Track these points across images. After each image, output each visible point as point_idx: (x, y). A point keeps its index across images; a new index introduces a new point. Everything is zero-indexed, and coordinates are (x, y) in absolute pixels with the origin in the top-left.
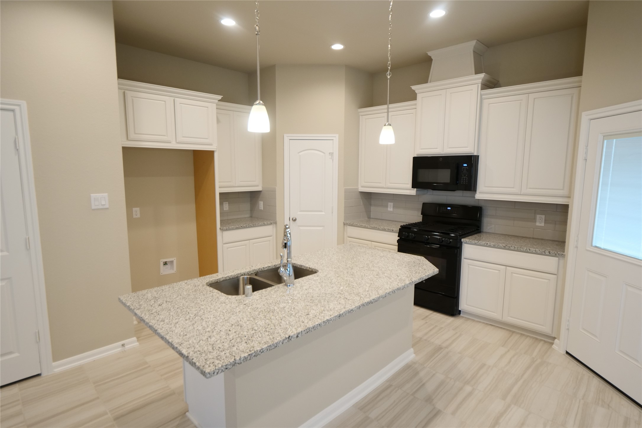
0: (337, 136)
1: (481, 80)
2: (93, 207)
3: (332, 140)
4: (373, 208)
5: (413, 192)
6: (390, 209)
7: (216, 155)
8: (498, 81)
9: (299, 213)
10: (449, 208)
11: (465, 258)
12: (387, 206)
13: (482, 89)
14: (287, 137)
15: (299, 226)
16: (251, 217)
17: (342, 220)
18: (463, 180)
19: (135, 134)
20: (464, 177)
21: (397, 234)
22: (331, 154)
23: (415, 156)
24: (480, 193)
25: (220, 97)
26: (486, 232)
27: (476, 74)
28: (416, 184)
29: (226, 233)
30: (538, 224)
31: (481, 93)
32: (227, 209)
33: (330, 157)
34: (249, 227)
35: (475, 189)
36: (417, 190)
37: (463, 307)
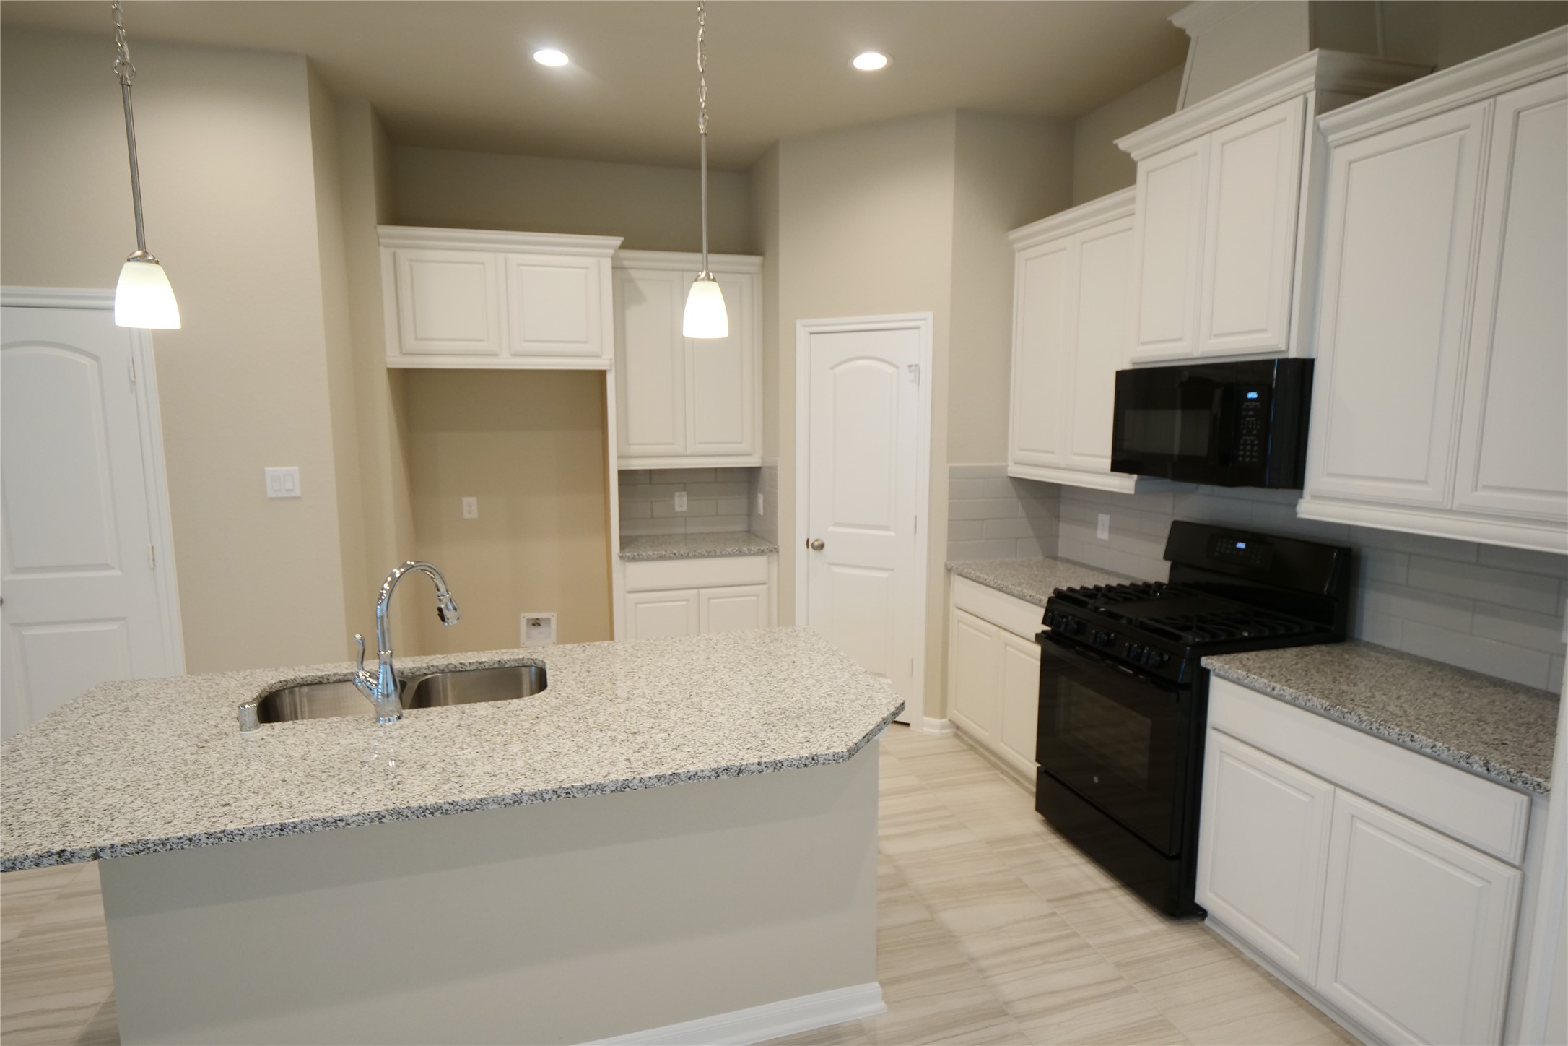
1: (1312, 79)
2: (271, 494)
3: (918, 328)
4: (1064, 528)
5: (1125, 483)
6: (1103, 534)
7: (611, 381)
9: (831, 529)
10: (1241, 545)
11: (1215, 729)
12: (1093, 525)
13: (1322, 109)
14: (805, 326)
15: (830, 564)
16: (749, 532)
17: (942, 558)
18: (1245, 450)
19: (417, 339)
20: (1249, 439)
21: (1041, 612)
22: (915, 368)
23: (1127, 366)
24: (1314, 497)
25: (618, 241)
26: (1368, 644)
28: (1122, 458)
29: (634, 567)
31: (1317, 128)
32: (685, 508)
33: (912, 375)
34: (695, 557)
35: (1294, 478)
36: (1140, 477)
37: (1205, 895)
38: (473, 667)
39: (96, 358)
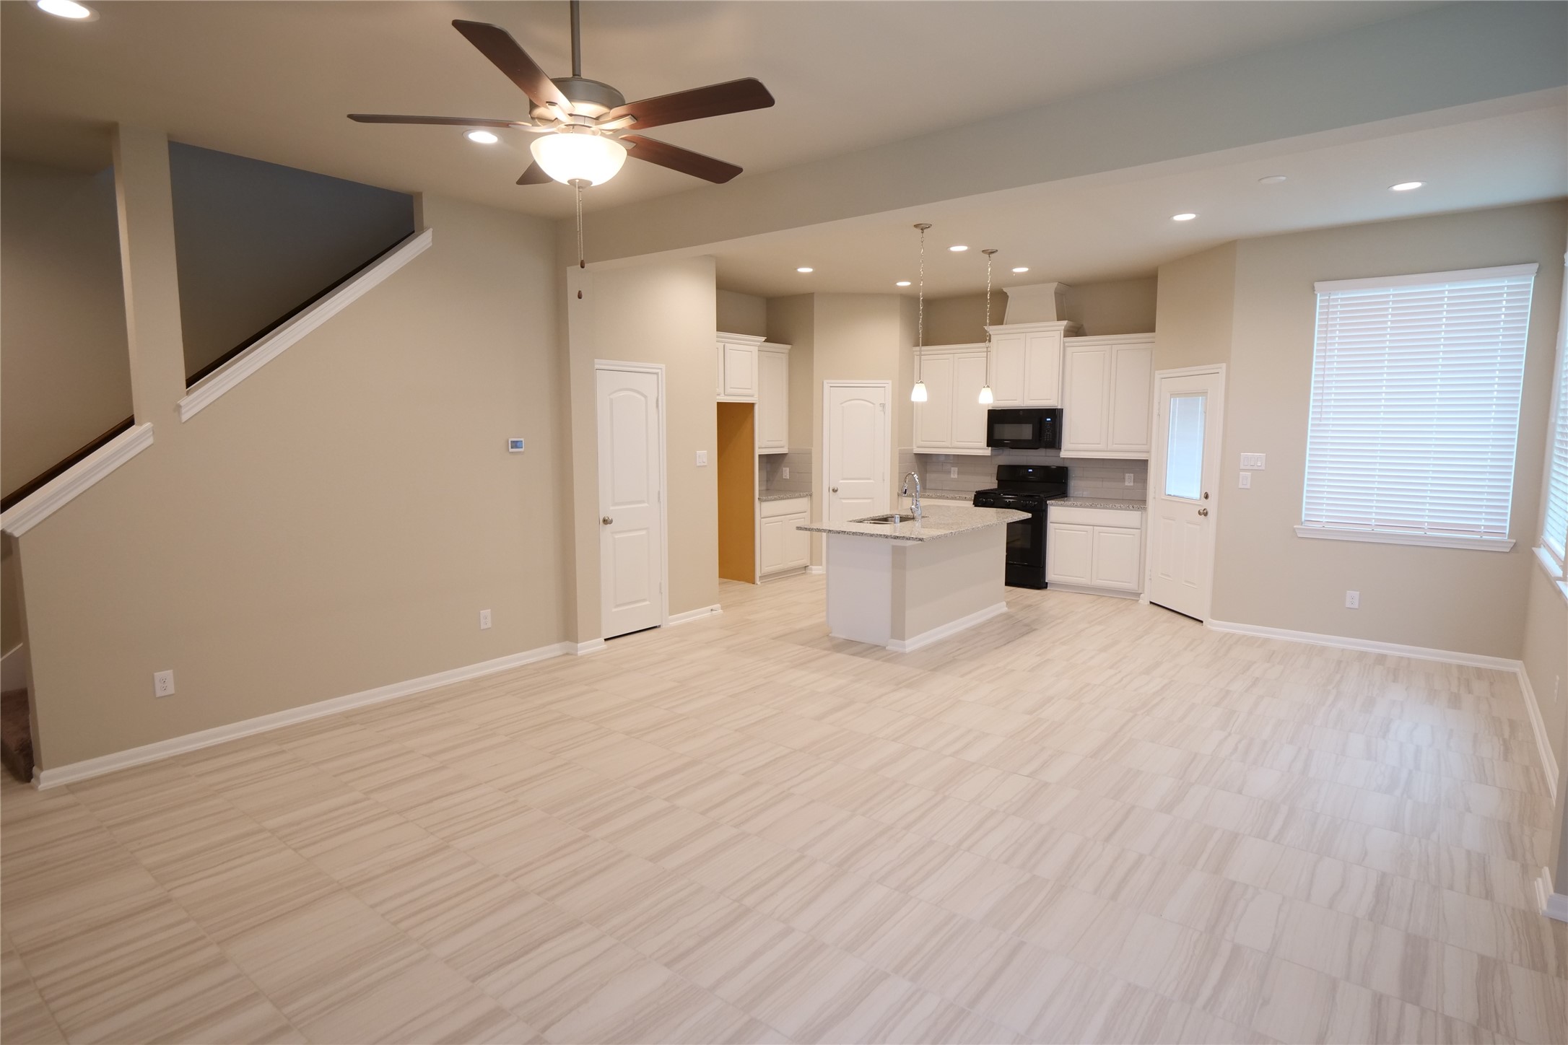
0: (890, 382)
1: (1062, 328)
2: (698, 464)
3: (884, 387)
4: (928, 476)
5: (988, 451)
6: (954, 475)
7: (756, 407)
8: (1082, 325)
9: (841, 481)
10: (1030, 470)
11: (1051, 522)
12: (949, 473)
13: (1065, 336)
14: (827, 383)
15: (841, 498)
17: (896, 489)
18: (1047, 437)
20: (1048, 433)
21: (972, 501)
22: (883, 405)
23: (993, 408)
24: (1065, 450)
25: (764, 339)
26: (1073, 495)
27: (1058, 320)
28: (992, 441)
29: (764, 504)
30: (1127, 484)
31: (1064, 343)
33: (881, 408)
34: (785, 499)
35: (1058, 447)
36: (994, 448)
37: (1050, 576)
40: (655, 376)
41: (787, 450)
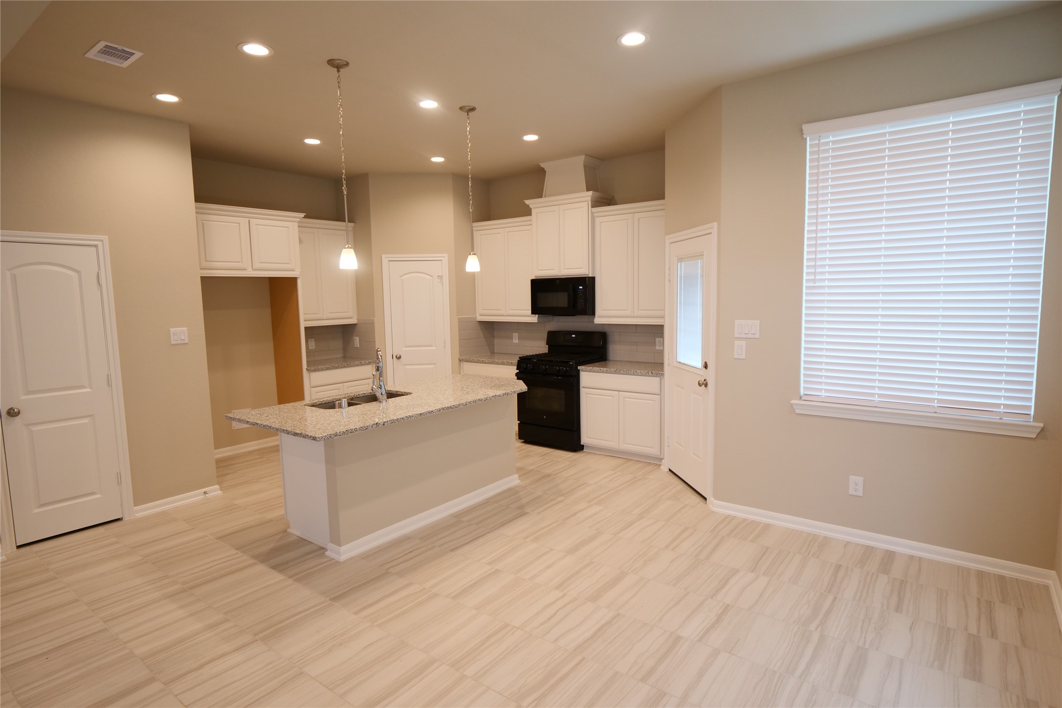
0: (446, 255)
1: (590, 198)
2: (173, 342)
3: (441, 260)
4: (496, 341)
5: (534, 319)
6: (516, 341)
7: (300, 283)
8: (614, 197)
9: (404, 349)
10: (574, 336)
11: (583, 387)
12: (512, 338)
13: (593, 206)
14: (386, 257)
15: (404, 365)
16: (344, 357)
17: (457, 356)
18: (580, 304)
19: (206, 261)
20: (581, 301)
21: (516, 367)
22: (440, 277)
23: (534, 278)
24: (598, 317)
25: (303, 215)
26: (612, 360)
27: (587, 191)
28: (536, 309)
29: (315, 375)
31: (592, 212)
32: (314, 347)
33: (439, 280)
34: (342, 367)
35: (593, 313)
36: (540, 316)
37: (584, 440)
38: (362, 396)
39: (78, 272)
40: (95, 249)
41: (356, 320)
